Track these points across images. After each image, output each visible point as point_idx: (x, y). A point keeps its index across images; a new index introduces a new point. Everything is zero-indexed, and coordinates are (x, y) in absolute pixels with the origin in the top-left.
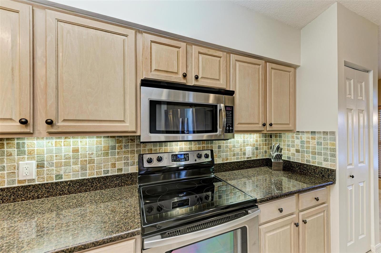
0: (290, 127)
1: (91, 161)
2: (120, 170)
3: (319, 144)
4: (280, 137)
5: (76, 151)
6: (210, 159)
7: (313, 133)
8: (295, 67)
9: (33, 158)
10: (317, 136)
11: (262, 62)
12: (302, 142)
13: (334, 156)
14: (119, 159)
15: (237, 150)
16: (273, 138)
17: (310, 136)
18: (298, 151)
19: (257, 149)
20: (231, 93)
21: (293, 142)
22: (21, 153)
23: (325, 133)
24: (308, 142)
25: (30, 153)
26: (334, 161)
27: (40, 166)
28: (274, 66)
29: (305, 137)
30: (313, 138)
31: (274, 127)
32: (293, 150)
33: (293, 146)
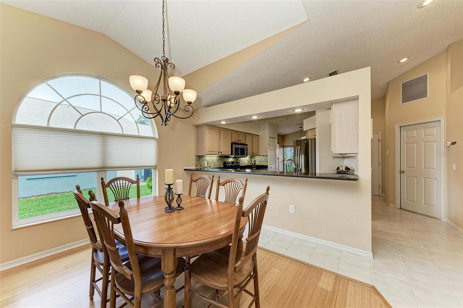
0: (258, 154)
1: (215, 163)
2: (220, 166)
3: (265, 159)
4: (255, 157)
5: (213, 160)
6: (238, 164)
7: (263, 156)
8: (258, 136)
9: (206, 162)
10: (264, 157)
11: (252, 135)
12: (261, 159)
13: (267, 162)
14: (220, 163)
15: (243, 162)
16: (252, 158)
17: (262, 157)
18: (259, 162)
19: (248, 162)
20: (247, 145)
21: (258, 159)
22: (205, 160)
23: (266, 156)
24: (262, 159)
25: (206, 160)
26: (267, 163)
27: (208, 164)
28: (254, 136)
29: (261, 157)
30: (263, 157)
31: (254, 154)
32: (258, 161)
33: (258, 160)
